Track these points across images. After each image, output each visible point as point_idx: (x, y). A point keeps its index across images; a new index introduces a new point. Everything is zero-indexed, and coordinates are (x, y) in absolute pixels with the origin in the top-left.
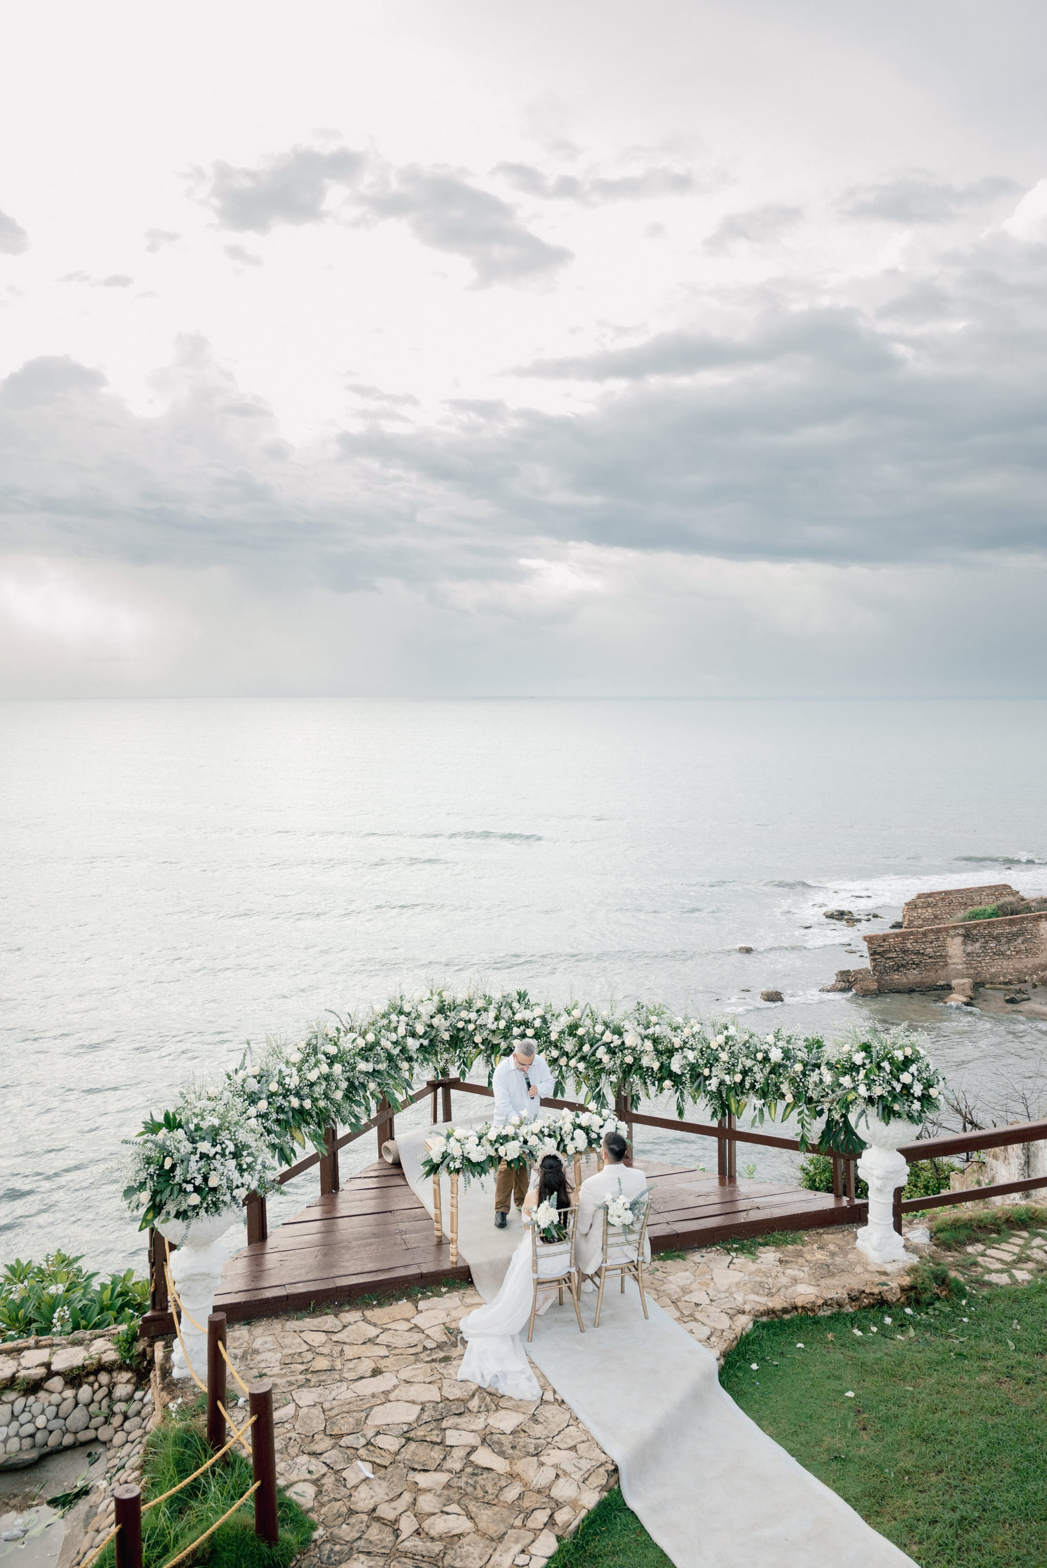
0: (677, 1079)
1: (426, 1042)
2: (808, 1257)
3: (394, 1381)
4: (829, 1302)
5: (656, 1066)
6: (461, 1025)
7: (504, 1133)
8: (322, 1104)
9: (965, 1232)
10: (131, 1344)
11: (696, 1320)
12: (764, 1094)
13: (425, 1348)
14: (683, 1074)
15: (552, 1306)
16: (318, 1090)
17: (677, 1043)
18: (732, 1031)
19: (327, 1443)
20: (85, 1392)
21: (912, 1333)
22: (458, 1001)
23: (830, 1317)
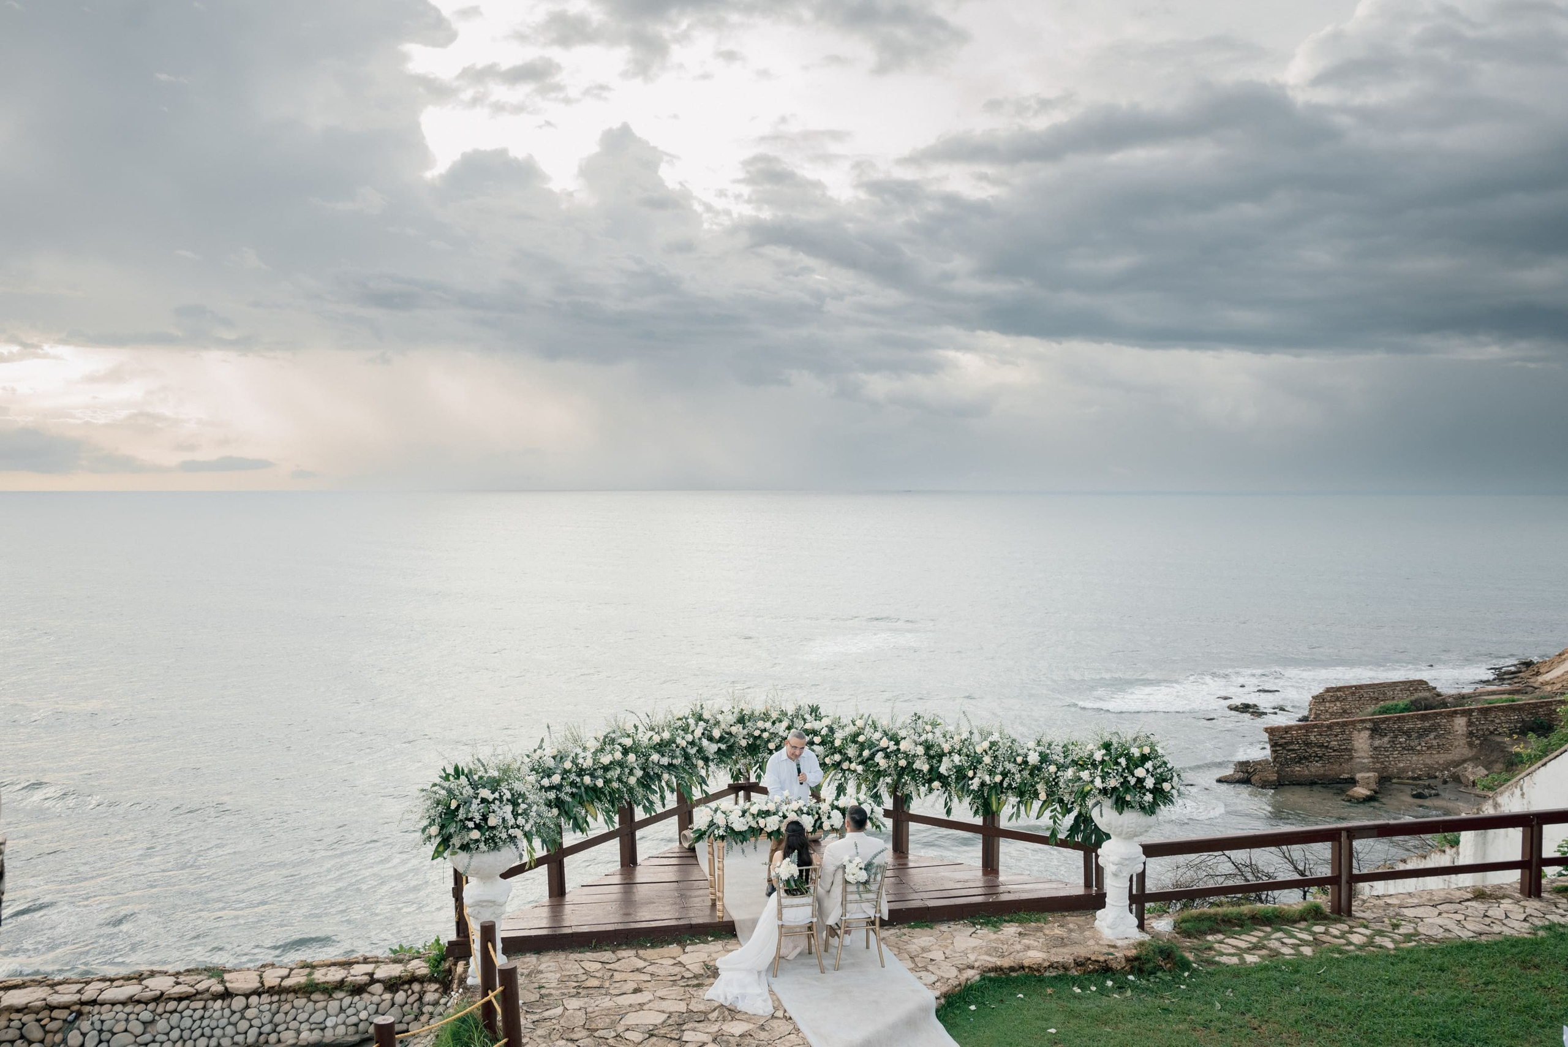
0: (944, 780)
1: (723, 747)
2: (1047, 932)
3: (651, 997)
4: (1055, 965)
5: (926, 768)
6: (757, 733)
7: (765, 808)
8: (615, 785)
9: (1207, 924)
10: (439, 963)
11: (927, 970)
12: (1021, 794)
13: (683, 977)
14: (949, 776)
15: (800, 954)
16: (615, 773)
17: (946, 747)
18: (995, 737)
19: (585, 1033)
20: (400, 996)
21: (1129, 993)
22: (757, 713)
23: (1055, 977)
